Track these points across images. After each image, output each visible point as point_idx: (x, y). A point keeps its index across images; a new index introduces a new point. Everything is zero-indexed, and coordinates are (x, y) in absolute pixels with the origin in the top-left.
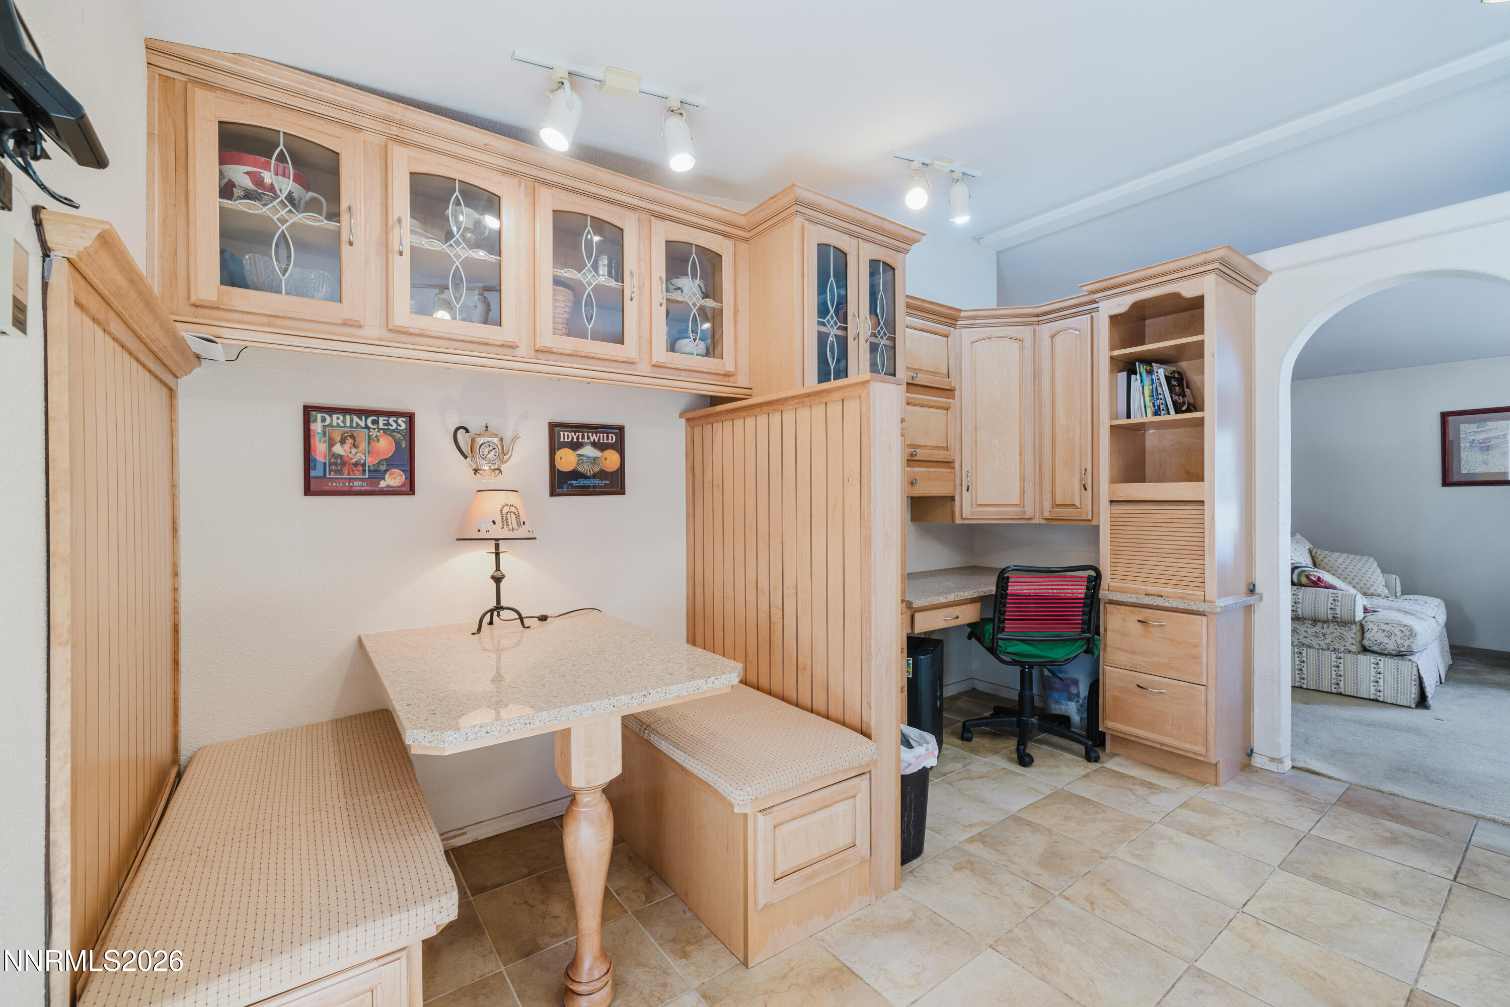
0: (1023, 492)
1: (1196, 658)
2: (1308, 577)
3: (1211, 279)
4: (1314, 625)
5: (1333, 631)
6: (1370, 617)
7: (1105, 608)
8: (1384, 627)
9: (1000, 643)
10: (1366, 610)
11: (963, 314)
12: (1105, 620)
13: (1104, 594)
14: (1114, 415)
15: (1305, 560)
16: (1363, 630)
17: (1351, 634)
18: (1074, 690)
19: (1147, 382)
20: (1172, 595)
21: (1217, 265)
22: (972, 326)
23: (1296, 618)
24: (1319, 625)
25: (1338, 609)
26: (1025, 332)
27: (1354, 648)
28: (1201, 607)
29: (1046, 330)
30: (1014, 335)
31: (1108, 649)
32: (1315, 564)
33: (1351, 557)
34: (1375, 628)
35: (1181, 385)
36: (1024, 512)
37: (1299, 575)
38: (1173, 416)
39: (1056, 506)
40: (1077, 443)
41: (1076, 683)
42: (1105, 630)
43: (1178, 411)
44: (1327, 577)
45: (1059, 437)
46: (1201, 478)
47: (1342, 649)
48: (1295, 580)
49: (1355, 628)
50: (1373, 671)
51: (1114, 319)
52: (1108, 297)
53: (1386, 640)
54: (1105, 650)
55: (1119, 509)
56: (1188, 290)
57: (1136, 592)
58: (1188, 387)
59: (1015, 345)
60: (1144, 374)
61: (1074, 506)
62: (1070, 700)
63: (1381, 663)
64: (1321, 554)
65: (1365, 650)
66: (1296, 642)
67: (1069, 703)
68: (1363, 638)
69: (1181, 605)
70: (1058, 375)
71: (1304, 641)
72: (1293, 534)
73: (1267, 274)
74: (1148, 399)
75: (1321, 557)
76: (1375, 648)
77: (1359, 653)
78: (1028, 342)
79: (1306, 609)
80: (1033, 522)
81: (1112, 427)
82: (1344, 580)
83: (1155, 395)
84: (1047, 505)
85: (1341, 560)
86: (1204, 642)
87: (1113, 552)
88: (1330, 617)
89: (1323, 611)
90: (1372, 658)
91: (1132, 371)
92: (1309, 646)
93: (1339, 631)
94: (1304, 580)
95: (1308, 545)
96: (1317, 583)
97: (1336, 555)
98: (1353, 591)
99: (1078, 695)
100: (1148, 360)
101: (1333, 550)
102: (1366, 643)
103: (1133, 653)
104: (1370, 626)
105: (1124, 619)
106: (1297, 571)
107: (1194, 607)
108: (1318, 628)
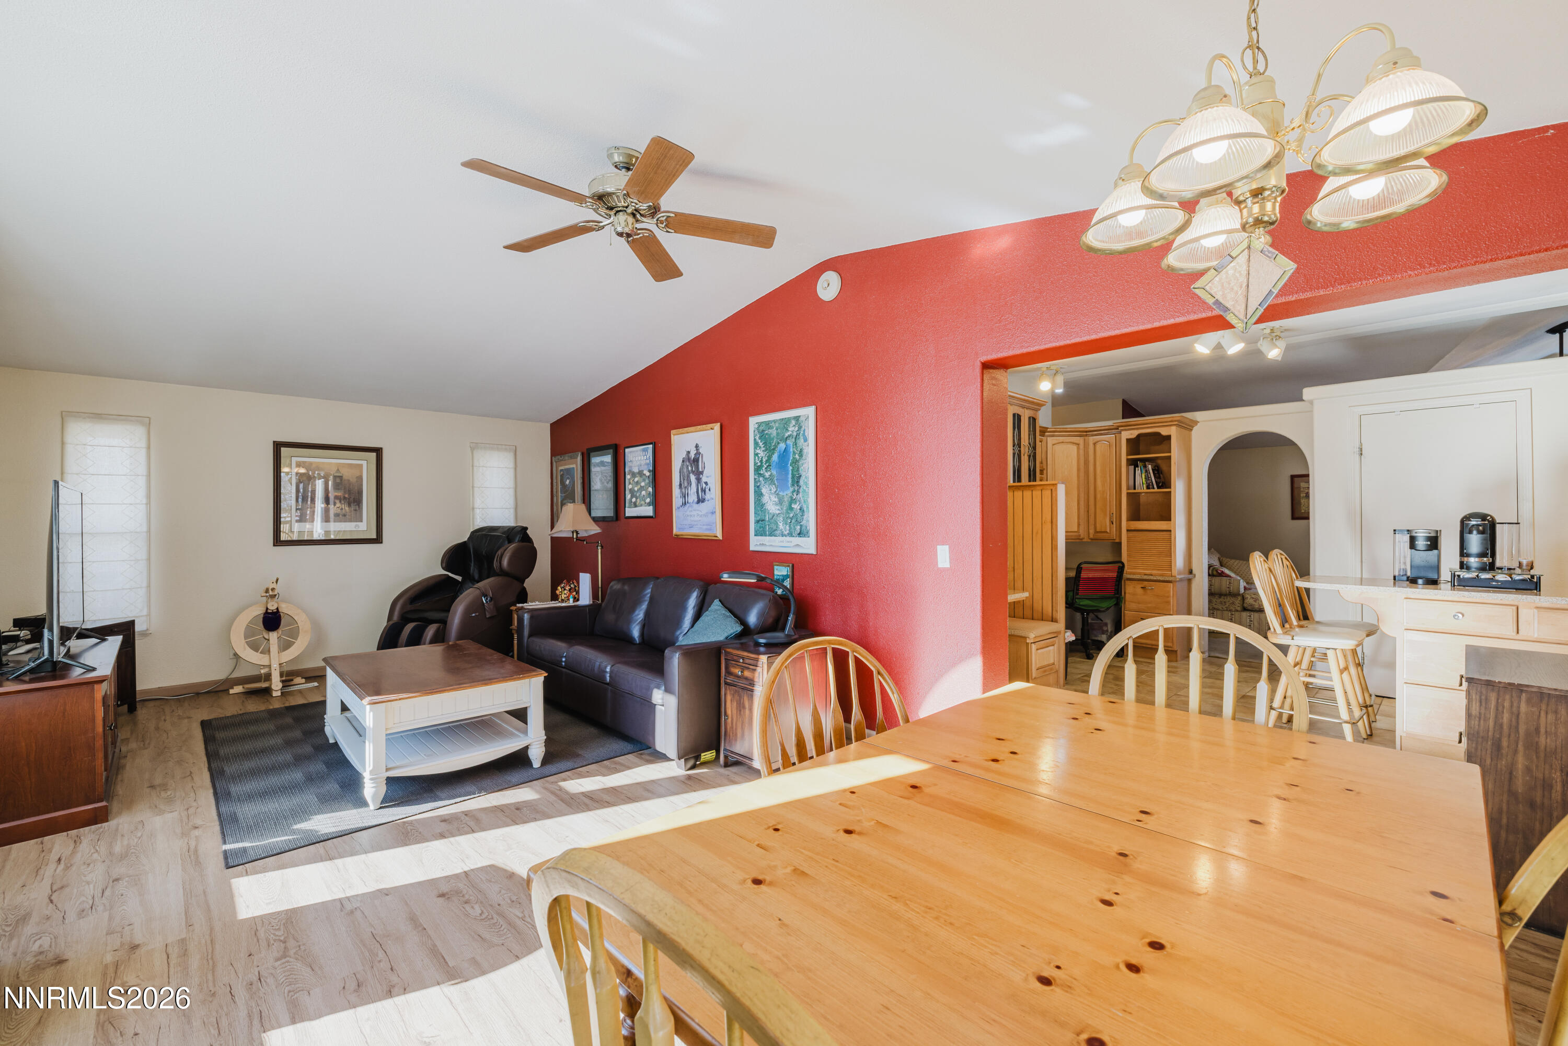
0: (1079, 525)
1: (1168, 602)
2: (1217, 571)
3: (1174, 428)
4: (1220, 597)
5: (1229, 600)
6: (1247, 592)
7: (1125, 582)
8: (1253, 596)
9: (1077, 600)
10: (1245, 588)
11: (1048, 430)
12: (1125, 588)
13: (1125, 576)
14: (1128, 488)
15: (1216, 563)
16: (1243, 599)
17: (1238, 601)
18: (1105, 628)
19: (1144, 471)
20: (1156, 573)
21: (1176, 423)
22: (1053, 436)
23: (1211, 594)
24: (1223, 597)
25: (1231, 587)
26: (1080, 440)
27: (1239, 609)
28: (1171, 579)
29: (1092, 439)
30: (1075, 442)
31: (1127, 603)
32: (1221, 565)
33: (1241, 562)
34: (1249, 597)
35: (1158, 473)
36: (1080, 536)
37: (1212, 571)
38: (1156, 490)
39: (1096, 532)
40: (1108, 500)
41: (1106, 624)
42: (1125, 593)
43: (1159, 487)
44: (1227, 571)
45: (1099, 496)
46: (1170, 520)
47: (1234, 610)
48: (1210, 573)
49: (1240, 598)
50: (1248, 620)
51: (1128, 440)
52: (1126, 430)
53: (1254, 603)
54: (1125, 603)
55: (1131, 534)
56: (1164, 432)
57: (1140, 574)
58: (1162, 473)
59: (1075, 447)
60: (1142, 467)
61: (1107, 532)
62: (1103, 634)
63: (1252, 616)
64: (1225, 560)
65: (1245, 609)
66: (1211, 608)
67: (1103, 636)
68: (1243, 603)
69: (1161, 578)
70: (1098, 464)
71: (1215, 606)
72: (1209, 549)
73: (1196, 423)
74: (1144, 480)
75: (1225, 562)
76: (1249, 608)
77: (1242, 611)
78: (1082, 446)
79: (1216, 589)
80: (1084, 540)
81: (1127, 493)
82: (1235, 573)
83: (1147, 478)
84: (1092, 531)
85: (1236, 563)
86: (1172, 595)
87: (1129, 556)
88: (1228, 592)
89: (1224, 589)
90: (1248, 613)
91: (1136, 466)
92: (1218, 610)
93: (1233, 599)
94: (1215, 573)
95: (1218, 555)
96: (1222, 574)
97: (1233, 561)
98: (1239, 578)
99: (1107, 631)
100: (1144, 461)
101: (1232, 558)
102: (1245, 605)
103: (1139, 603)
104: (1247, 596)
105: (1134, 587)
106: (1211, 568)
107: (1167, 579)
108: (1222, 599)
